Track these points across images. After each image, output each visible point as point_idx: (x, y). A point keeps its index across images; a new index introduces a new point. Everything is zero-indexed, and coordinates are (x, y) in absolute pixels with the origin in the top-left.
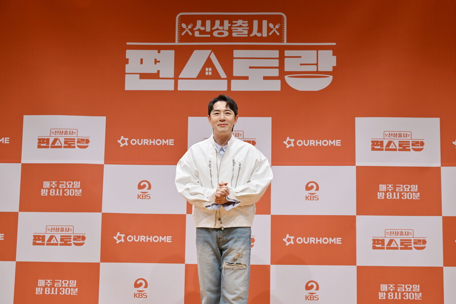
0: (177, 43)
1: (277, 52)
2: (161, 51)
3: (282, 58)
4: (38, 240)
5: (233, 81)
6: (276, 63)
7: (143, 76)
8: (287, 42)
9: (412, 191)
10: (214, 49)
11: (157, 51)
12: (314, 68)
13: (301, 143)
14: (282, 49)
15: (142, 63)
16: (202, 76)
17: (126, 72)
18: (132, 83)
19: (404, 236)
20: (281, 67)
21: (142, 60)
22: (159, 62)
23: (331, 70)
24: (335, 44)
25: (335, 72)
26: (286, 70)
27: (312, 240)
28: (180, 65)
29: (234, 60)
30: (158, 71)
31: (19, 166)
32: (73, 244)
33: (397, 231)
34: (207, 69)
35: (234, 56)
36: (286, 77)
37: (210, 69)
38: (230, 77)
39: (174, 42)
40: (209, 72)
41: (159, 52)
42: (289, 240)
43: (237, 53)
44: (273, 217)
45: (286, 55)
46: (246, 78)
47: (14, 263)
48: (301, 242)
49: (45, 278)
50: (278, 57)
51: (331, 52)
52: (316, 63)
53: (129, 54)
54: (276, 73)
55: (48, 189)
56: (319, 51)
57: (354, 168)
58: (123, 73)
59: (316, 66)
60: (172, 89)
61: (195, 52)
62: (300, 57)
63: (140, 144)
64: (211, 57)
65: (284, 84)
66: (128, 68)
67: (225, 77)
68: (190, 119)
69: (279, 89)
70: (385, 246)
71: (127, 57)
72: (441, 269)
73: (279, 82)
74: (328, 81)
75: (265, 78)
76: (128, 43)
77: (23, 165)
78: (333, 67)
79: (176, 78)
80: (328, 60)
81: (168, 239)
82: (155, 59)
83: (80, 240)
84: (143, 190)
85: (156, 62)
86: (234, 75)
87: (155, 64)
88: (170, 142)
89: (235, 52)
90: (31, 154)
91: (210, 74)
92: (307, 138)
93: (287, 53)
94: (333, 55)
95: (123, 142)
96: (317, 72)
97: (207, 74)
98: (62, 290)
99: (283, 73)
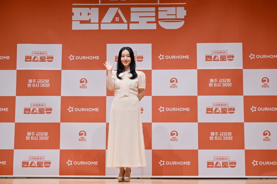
0: (100, 4)
1: (154, 8)
2: (91, 8)
3: (157, 12)
4: (27, 111)
5: (130, 24)
6: (154, 14)
7: (82, 22)
8: (160, 3)
9: (227, 82)
10: (121, 7)
11: (89, 8)
12: (174, 17)
13: (168, 57)
14: (157, 7)
15: (81, 15)
16: (114, 21)
17: (73, 20)
18: (76, 26)
19: (223, 106)
20: (157, 16)
21: (81, 13)
22: (90, 14)
23: (184, 18)
24: (185, 4)
25: (185, 19)
26: (159, 18)
27: (174, 109)
28: (101, 16)
29: (131, 13)
30: (90, 19)
31: (15, 71)
32: (45, 113)
33: (219, 104)
34: (116, 18)
35: (131, 11)
36: (159, 22)
37: (118, 18)
38: (129, 22)
39: (99, 3)
40: (117, 19)
41: (90, 9)
42: (161, 109)
43: (132, 9)
44: (153, 97)
45: (159, 10)
46: (138, 22)
47: (14, 124)
48: (168, 110)
49: (31, 131)
50: (155, 11)
51: (183, 8)
52: (175, 14)
53: (74, 10)
54: (154, 19)
55: (31, 83)
56: (177, 8)
57: (196, 70)
58: (71, 21)
59: (175, 16)
60: (98, 29)
61: (110, 9)
62: (167, 11)
63: (81, 59)
64: (118, 11)
65: (158, 26)
66: (74, 18)
67: (127, 22)
68: (107, 45)
69: (155, 28)
70: (213, 112)
71: (73, 12)
72: (243, 124)
73: (155, 24)
74: (182, 24)
75: (148, 22)
76: (73, 4)
77: (18, 71)
78: (185, 16)
79: (100, 23)
80: (182, 12)
81: (97, 110)
82: (88, 13)
83: (49, 111)
84: (83, 84)
85: (89, 14)
86: (131, 21)
87: (88, 15)
88: (97, 58)
89: (131, 8)
90: (22, 65)
91: (118, 20)
92: (171, 55)
93: (160, 9)
94: (185, 10)
95: (71, 58)
96: (176, 19)
97: (116, 20)
98: (40, 137)
99: (157, 20)
